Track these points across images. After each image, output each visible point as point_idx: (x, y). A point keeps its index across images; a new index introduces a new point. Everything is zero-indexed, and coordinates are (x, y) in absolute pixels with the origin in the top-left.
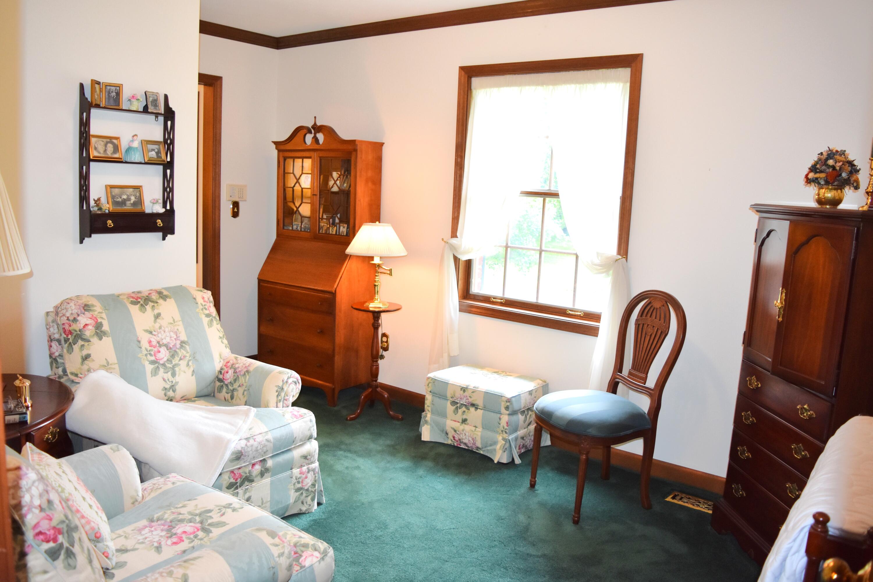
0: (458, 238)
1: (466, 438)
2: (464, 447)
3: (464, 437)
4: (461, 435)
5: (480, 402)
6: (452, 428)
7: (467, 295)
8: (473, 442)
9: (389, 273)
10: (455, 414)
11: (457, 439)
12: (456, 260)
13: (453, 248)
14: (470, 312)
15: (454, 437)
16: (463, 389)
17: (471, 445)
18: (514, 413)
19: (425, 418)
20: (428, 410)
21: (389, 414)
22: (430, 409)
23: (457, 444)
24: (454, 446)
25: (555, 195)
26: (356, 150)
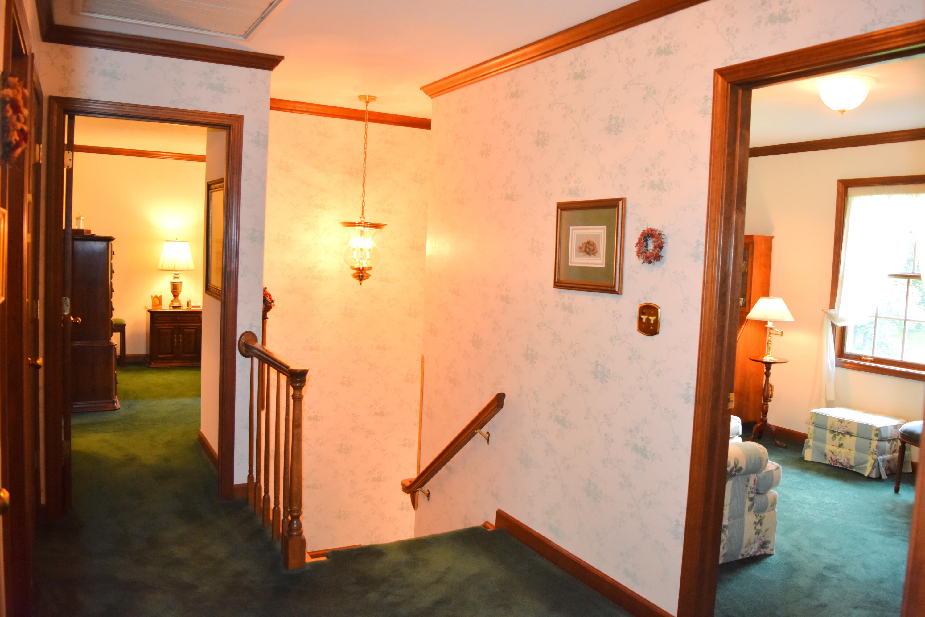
0: (835, 309)
1: (842, 458)
2: (839, 466)
3: (840, 458)
4: (838, 456)
5: (854, 431)
6: (830, 451)
7: (841, 354)
8: (847, 462)
9: (780, 334)
10: (833, 440)
11: (834, 459)
12: (833, 326)
13: (831, 317)
14: (844, 367)
15: (831, 458)
16: (840, 421)
17: (846, 464)
18: (881, 440)
19: (808, 443)
20: (811, 438)
21: (776, 443)
22: (812, 436)
23: (834, 464)
24: (831, 465)
25: (918, 277)
26: (753, 243)
